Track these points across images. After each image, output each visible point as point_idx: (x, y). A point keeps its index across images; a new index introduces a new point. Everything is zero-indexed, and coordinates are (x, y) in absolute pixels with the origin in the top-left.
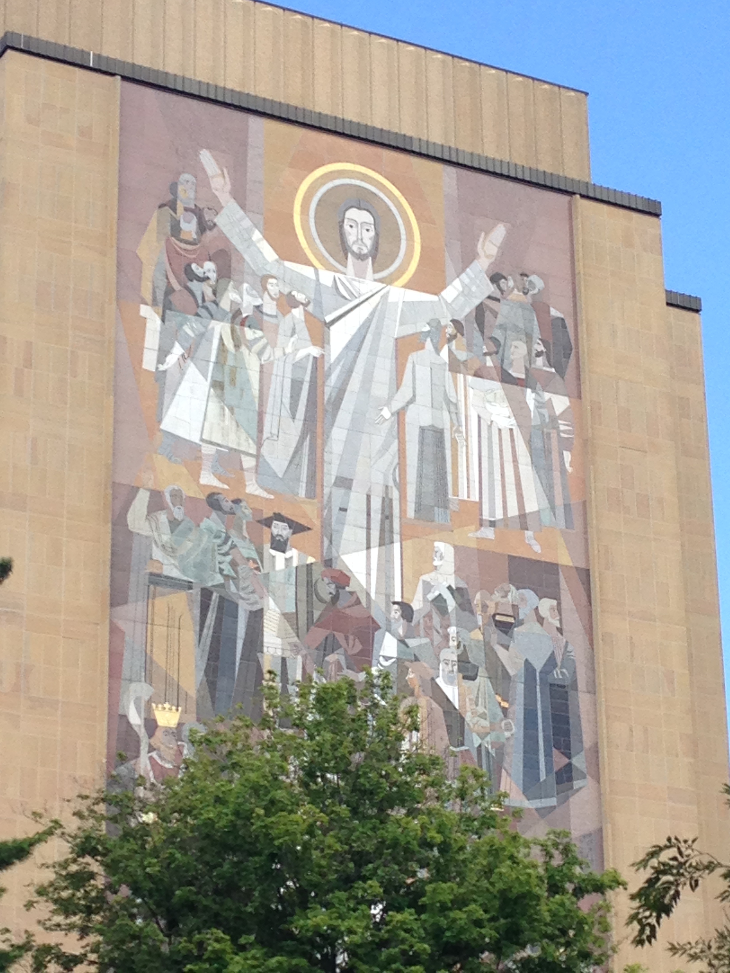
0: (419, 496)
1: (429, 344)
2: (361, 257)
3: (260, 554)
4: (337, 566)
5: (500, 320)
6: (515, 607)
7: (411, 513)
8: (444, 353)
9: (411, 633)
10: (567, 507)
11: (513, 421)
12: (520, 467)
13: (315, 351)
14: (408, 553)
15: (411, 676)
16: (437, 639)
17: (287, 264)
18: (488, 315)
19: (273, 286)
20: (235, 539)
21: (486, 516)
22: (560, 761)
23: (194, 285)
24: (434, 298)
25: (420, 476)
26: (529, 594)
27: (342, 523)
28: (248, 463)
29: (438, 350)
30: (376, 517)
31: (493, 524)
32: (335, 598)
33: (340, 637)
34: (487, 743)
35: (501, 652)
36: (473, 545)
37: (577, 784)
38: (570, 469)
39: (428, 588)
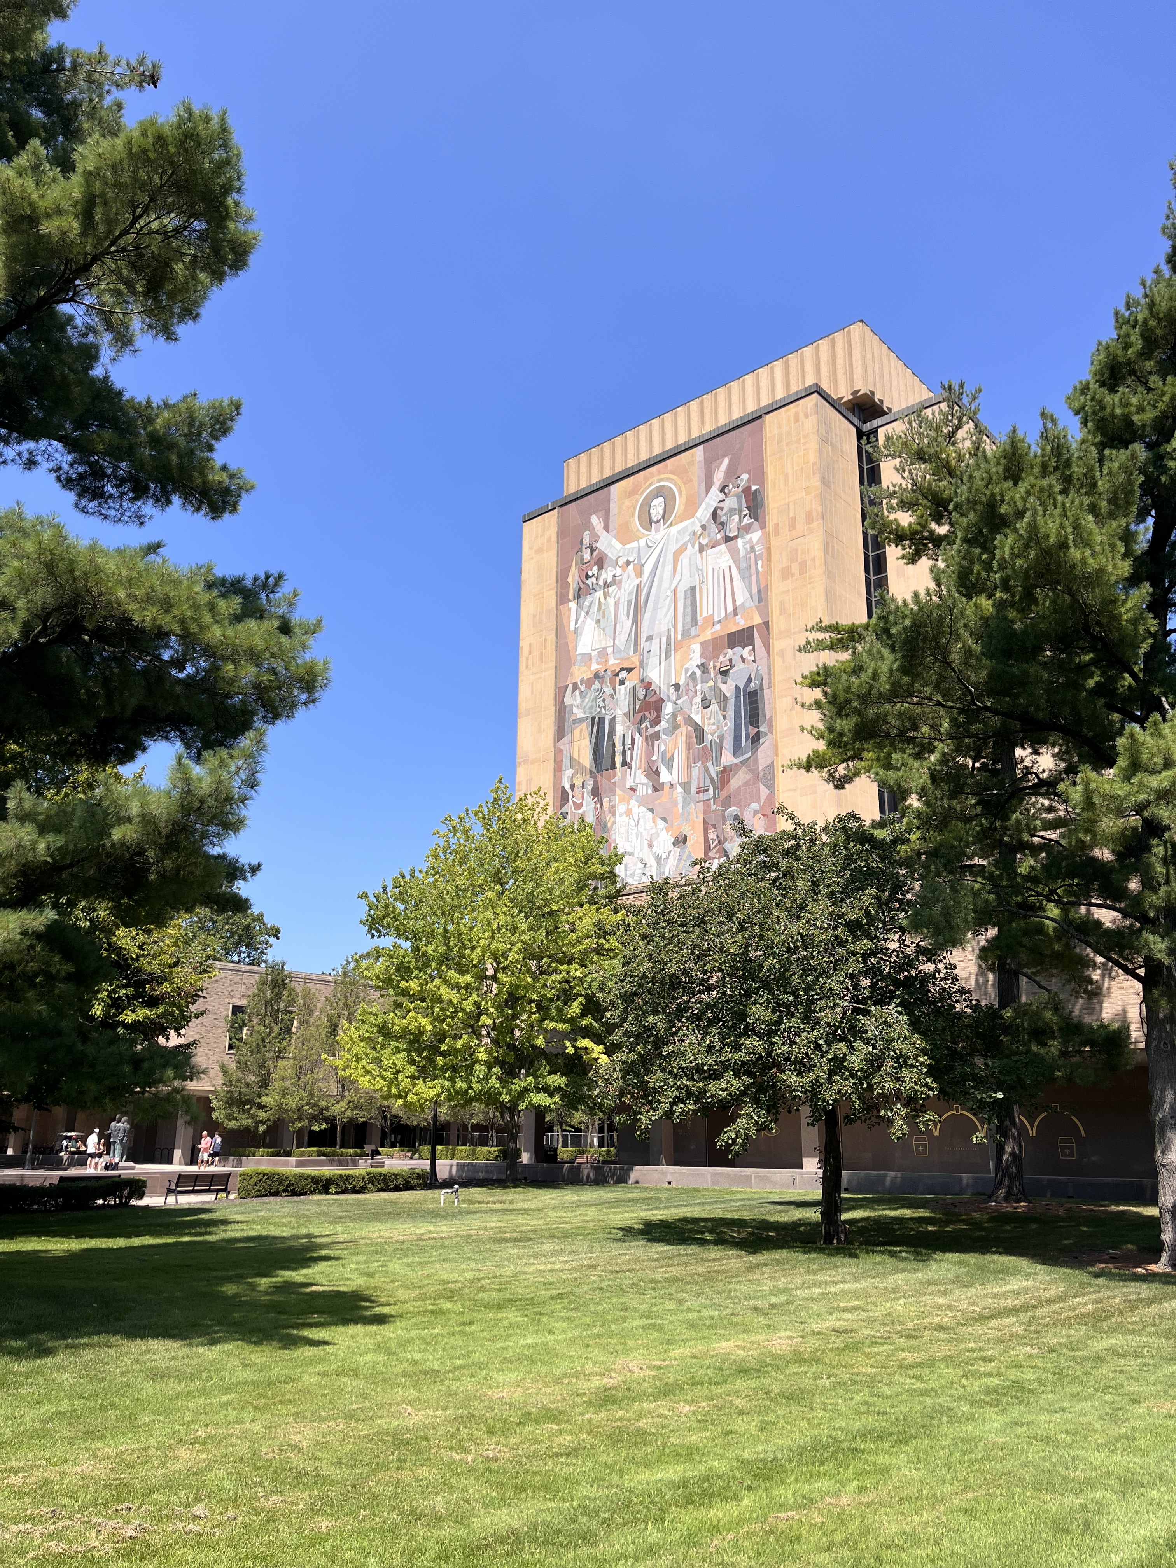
0: (683, 626)
1: (689, 546)
2: (658, 521)
3: (614, 690)
4: (646, 680)
5: (725, 510)
6: (730, 660)
7: (679, 637)
8: (697, 546)
9: (678, 698)
10: (759, 592)
11: (731, 562)
12: (735, 583)
13: (638, 581)
14: (678, 657)
15: (679, 718)
16: (691, 694)
17: (627, 546)
18: (719, 511)
19: (620, 563)
20: (605, 689)
21: (716, 619)
22: (753, 731)
23: (589, 582)
24: (692, 520)
25: (684, 616)
26: (738, 649)
27: (648, 658)
28: (610, 650)
29: (693, 546)
30: (664, 647)
31: (719, 622)
32: (645, 696)
33: (647, 713)
34: (715, 737)
35: (723, 687)
36: (710, 638)
37: (761, 741)
38: (760, 569)
39: (687, 670)
